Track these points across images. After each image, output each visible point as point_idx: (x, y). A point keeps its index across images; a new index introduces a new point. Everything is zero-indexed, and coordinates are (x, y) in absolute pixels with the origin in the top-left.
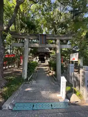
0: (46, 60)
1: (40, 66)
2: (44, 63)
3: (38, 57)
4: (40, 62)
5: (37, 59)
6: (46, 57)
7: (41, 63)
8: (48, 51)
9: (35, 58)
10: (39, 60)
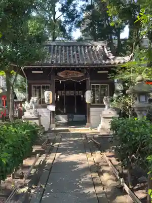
0: (92, 110)
1: (58, 150)
2: (83, 123)
3: (48, 95)
4: (63, 119)
5: (42, 104)
6: (94, 94)
7: (68, 124)
8: (106, 58)
9: (34, 99)
10: (52, 108)
